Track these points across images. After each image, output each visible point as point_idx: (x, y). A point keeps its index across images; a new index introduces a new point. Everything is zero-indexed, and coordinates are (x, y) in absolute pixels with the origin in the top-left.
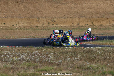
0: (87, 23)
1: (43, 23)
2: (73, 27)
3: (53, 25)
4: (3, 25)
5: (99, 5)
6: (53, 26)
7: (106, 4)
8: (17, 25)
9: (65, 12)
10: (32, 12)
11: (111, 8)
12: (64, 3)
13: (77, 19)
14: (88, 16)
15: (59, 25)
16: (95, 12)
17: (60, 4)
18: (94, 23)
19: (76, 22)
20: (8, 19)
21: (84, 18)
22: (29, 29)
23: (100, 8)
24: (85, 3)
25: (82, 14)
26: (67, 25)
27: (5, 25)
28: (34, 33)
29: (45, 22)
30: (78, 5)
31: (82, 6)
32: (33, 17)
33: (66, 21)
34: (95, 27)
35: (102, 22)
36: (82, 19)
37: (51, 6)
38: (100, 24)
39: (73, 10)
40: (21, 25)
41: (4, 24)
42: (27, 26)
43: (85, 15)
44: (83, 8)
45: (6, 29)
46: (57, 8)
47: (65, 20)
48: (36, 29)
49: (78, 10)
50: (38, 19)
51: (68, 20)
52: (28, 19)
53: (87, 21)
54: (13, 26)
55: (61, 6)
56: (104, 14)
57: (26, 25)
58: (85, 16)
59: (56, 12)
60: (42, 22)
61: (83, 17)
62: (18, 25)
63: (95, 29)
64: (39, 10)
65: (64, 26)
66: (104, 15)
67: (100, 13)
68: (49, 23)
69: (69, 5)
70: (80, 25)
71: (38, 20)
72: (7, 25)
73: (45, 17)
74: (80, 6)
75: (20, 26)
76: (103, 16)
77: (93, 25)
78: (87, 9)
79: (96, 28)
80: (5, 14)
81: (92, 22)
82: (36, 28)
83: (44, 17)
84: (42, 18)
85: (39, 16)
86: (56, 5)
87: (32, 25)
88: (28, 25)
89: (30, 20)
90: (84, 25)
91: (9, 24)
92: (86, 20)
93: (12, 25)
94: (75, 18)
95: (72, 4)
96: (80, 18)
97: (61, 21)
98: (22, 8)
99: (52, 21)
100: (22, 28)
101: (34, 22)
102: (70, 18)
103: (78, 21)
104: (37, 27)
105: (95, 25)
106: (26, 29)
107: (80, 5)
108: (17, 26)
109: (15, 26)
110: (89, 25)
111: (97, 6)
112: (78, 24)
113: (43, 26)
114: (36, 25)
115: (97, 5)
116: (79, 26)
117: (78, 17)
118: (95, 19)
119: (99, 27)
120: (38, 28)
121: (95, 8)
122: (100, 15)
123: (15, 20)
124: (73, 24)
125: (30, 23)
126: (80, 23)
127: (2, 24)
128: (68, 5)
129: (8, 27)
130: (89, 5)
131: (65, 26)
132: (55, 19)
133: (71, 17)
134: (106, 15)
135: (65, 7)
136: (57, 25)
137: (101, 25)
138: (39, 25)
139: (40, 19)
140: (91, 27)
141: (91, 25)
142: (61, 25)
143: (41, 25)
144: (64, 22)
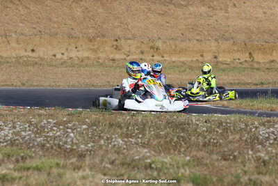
0: (237, 55)
1: (129, 52)
2: (202, 63)
3: (153, 56)
4: (30, 54)
5: (269, 12)
6: (153, 60)
8: (63, 54)
9: (184, 27)
10: (103, 23)
12: (183, 3)
13: (213, 44)
14: (241, 37)
15: (167, 58)
16: (258, 29)
17: (173, 6)
18: (255, 56)
19: (210, 51)
20: (43, 40)
21: (231, 42)
22: (93, 65)
23: (272, 17)
24: (234, 5)
25: (227, 31)
26: (187, 59)
27: (34, 55)
28: (104, 75)
29: (133, 49)
30: (216, 9)
31: (227, 11)
32: (103, 36)
33: (186, 50)
34: (256, 66)
35: (274, 53)
36: (226, 45)
37: (150, 9)
38: (269, 58)
39: (203, 22)
40: (73, 54)
41: (33, 51)
42: (88, 58)
43: (234, 35)
44: (228, 19)
45: (36, 64)
46: (164, 14)
47: (183, 45)
48: (110, 67)
49: (217, 21)
50: (117, 40)
51: (191, 45)
52: (91, 41)
53: (238, 51)
54: (55, 56)
55: (174, 11)
57: (86, 54)
58: (232, 38)
59: (163, 26)
60: (126, 49)
61: (227, 39)
62: (66, 55)
63: (255, 71)
64: (118, 17)
65: (181, 62)
67: (270, 30)
68: (142, 52)
69: (196, 9)
70: (220, 59)
71: (115, 43)
72: (41, 52)
73: (134, 37)
74: (221, 14)
75: (71, 58)
77: (253, 60)
78: (239, 21)
79: (258, 69)
80: (34, 26)
81: (250, 53)
82: (111, 62)
83: (130, 36)
84: (126, 39)
85: (118, 32)
86: (164, 8)
87: (101, 55)
88: (92, 56)
89: (96, 43)
90: (229, 60)
91: (44, 52)
92: (236, 49)
93: (51, 53)
94: (208, 42)
95: (203, 8)
96: (220, 42)
97: (173, 47)
98: (78, 12)
99: (152, 47)
100: (76, 62)
101: (106, 48)
102: (195, 41)
103: (214, 48)
104: (113, 60)
105: (256, 60)
106: (86, 65)
107: (221, 9)
108: (65, 57)
109: (59, 56)
110: (242, 60)
111: (265, 13)
112: (216, 57)
113: (129, 58)
114: (111, 56)
115: (265, 10)
116: (217, 62)
117: (216, 40)
118: (257, 46)
119: (268, 66)
120: (115, 64)
121: (259, 20)
122: (271, 35)
123: (59, 42)
124: (202, 56)
125: (95, 51)
126: (221, 55)
127: (26, 50)
128: (191, 9)
129: (42, 59)
130: (244, 11)
131: (182, 59)
132: (159, 44)
133: (197, 40)
135: (184, 14)
136: (163, 57)
137: (272, 61)
138: (117, 57)
139: (122, 42)
140: (246, 65)
141: (248, 59)
142: (174, 59)
143: (124, 57)
144: (181, 51)
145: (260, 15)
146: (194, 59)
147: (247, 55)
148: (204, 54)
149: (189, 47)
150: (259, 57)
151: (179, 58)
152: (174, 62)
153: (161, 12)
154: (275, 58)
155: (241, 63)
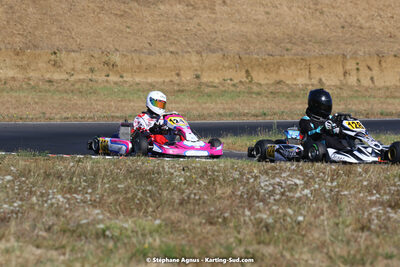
0: (228, 74)
1: (73, 69)
2: (179, 85)
3: (108, 76)
5: (273, 12)
6: (107, 81)
7: (299, 7)
9: (152, 34)
10: (36, 28)
11: (314, 22)
13: (195, 58)
14: (234, 48)
15: (128, 78)
16: (258, 36)
17: (136, 4)
18: (254, 74)
19: (190, 68)
21: (220, 54)
22: (21, 88)
23: (277, 19)
24: (224, 2)
25: (213, 40)
26: (156, 80)
28: (36, 103)
29: (79, 66)
30: (198, 9)
31: (213, 11)
32: (36, 47)
33: (155, 66)
34: (255, 89)
35: (282, 71)
36: (212, 59)
37: (102, 8)
38: (274, 77)
39: (179, 26)
42: (14, 79)
43: (224, 44)
44: (215, 21)
46: (123, 15)
47: (151, 60)
48: (46, 91)
49: (199, 25)
50: (55, 53)
51: (162, 59)
52: (18, 54)
53: (230, 68)
55: (138, 11)
56: (290, 42)
57: (11, 73)
58: (222, 50)
59: (121, 32)
60: (70, 65)
61: (213, 51)
63: (254, 96)
64: (57, 20)
65: (148, 83)
66: (289, 46)
67: (276, 38)
68: (92, 70)
69: (168, 7)
70: (204, 79)
71: (53, 57)
73: (80, 49)
74: (205, 14)
76: (287, 50)
77: (251, 81)
78: (232, 25)
79: (259, 94)
81: (247, 71)
82: (47, 86)
83: (74, 47)
84: (69, 51)
85: (57, 42)
86: (122, 7)
87: (31, 74)
88: (20, 76)
89: (25, 57)
90: (217, 81)
92: (226, 64)
94: (186, 56)
95: (179, 6)
96: (204, 55)
97: (137, 62)
99: (106, 63)
101: (40, 65)
102: (168, 54)
103: (196, 64)
104: (50, 81)
105: (255, 80)
106: (11, 89)
107: (205, 7)
110: (236, 81)
111: (267, 13)
112: (198, 77)
113: (72, 79)
114: (48, 76)
115: (267, 10)
116: (200, 84)
117: (198, 53)
118: (257, 60)
119: (272, 89)
120: (53, 88)
121: (259, 23)
122: (277, 45)
124: (178, 75)
125: (23, 68)
126: (205, 74)
128: (162, 7)
130: (238, 11)
131: (149, 80)
132: (116, 58)
133: (171, 52)
134: (295, 47)
135: (152, 15)
136: (122, 77)
137: (279, 82)
138: (56, 76)
139: (63, 55)
140: (242, 88)
141: (244, 79)
142: (137, 80)
143: (65, 76)
144: (149, 69)
145: (262, 17)
146: (167, 80)
147: (243, 73)
148: (182, 72)
149: (160, 63)
150: (260, 77)
151: (146, 78)
152: (138, 84)
153: (119, 13)
154: (282, 78)
155: (234, 85)
